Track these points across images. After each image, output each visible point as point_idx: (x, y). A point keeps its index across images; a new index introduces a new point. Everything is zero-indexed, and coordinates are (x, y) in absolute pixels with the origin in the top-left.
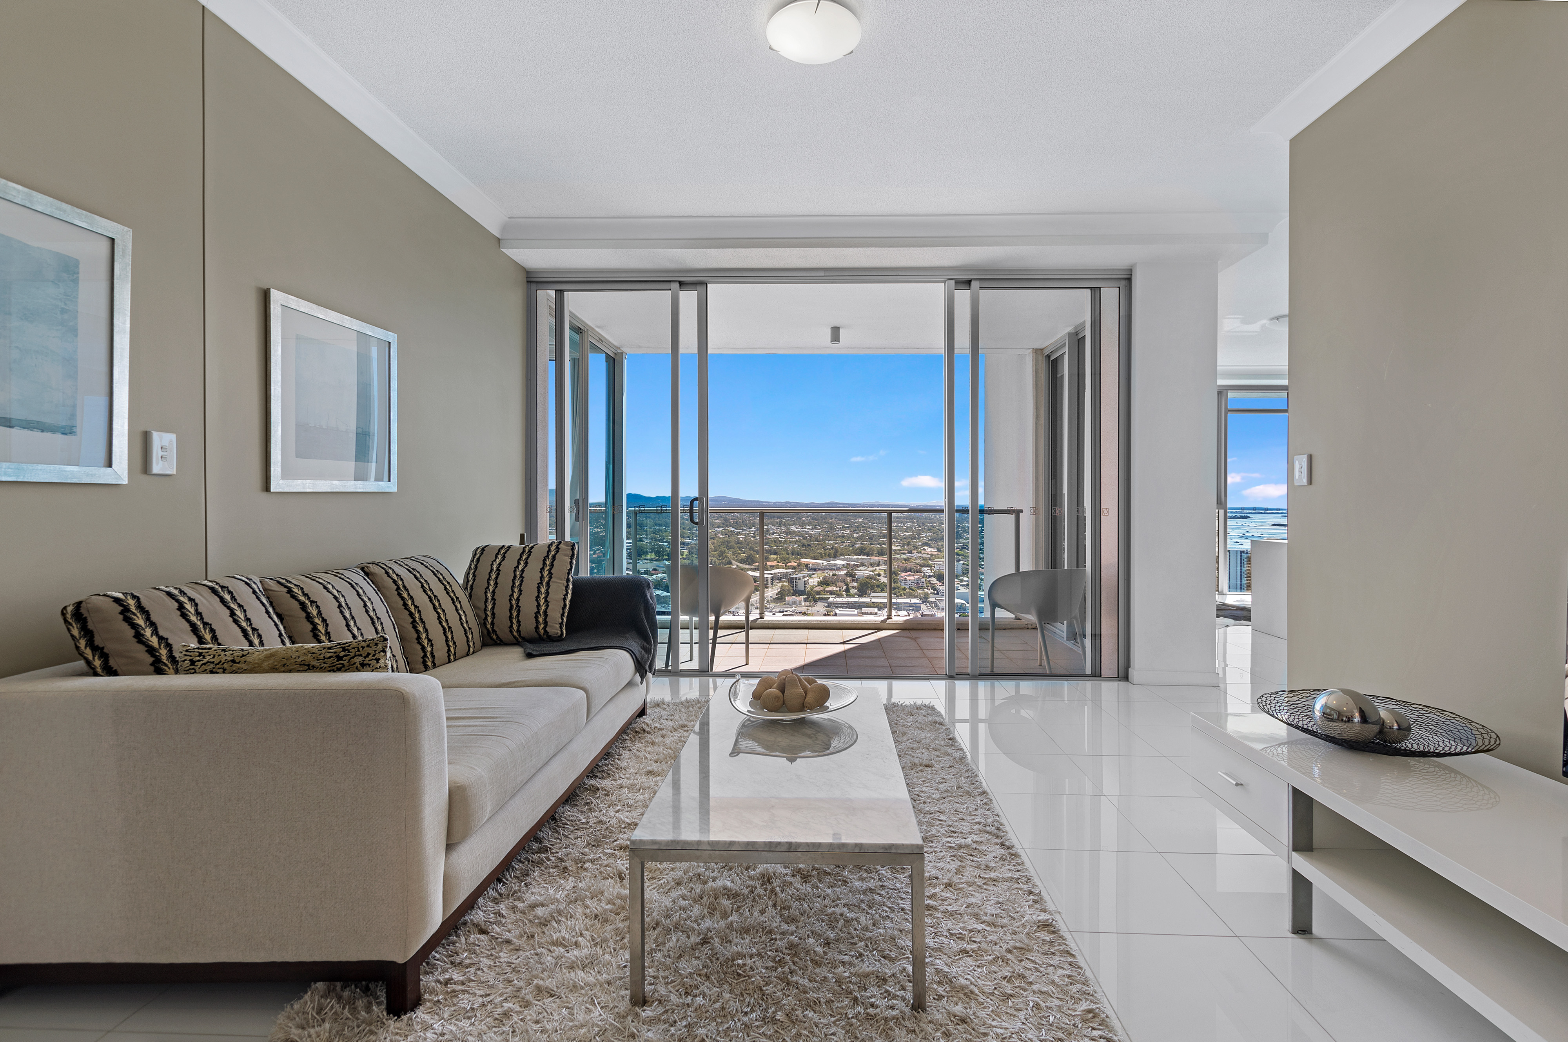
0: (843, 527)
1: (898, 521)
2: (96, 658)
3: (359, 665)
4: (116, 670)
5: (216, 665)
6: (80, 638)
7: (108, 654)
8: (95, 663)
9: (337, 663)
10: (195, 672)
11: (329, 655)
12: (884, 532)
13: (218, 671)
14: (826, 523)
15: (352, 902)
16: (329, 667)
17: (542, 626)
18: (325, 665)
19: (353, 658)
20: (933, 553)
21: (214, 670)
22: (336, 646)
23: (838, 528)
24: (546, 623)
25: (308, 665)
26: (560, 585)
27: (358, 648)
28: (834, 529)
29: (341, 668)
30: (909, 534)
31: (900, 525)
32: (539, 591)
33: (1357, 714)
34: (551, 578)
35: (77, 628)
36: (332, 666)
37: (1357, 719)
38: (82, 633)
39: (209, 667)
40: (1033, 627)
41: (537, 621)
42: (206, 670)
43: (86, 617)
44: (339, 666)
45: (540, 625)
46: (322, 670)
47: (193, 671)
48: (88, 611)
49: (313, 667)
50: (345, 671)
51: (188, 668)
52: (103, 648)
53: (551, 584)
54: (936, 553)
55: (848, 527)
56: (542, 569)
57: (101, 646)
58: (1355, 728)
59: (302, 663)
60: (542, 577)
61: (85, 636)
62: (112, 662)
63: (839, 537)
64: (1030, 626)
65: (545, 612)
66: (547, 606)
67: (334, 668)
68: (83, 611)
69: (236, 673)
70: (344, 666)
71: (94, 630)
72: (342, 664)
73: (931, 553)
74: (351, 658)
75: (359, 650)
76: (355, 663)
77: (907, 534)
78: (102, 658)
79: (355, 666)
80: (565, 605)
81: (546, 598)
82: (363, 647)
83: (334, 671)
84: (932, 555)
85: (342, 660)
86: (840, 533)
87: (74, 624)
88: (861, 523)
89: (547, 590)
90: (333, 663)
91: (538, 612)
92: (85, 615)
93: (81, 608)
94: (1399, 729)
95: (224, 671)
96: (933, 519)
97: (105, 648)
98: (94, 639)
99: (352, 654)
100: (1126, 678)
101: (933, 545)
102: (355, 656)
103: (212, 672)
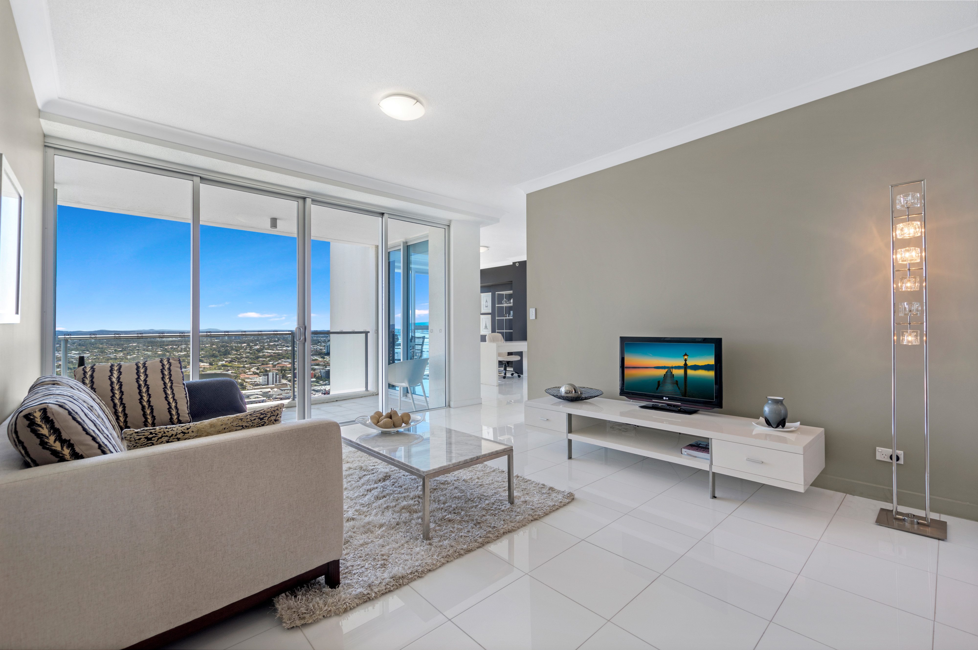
0: (115, 351)
1: (173, 344)
2: (65, 448)
3: (274, 421)
4: (81, 455)
5: (170, 437)
6: (50, 435)
7: (73, 444)
8: (64, 453)
9: (261, 422)
10: (153, 444)
11: (253, 418)
12: (159, 353)
13: (174, 440)
14: (96, 348)
15: (316, 536)
16: (257, 424)
17: (176, 417)
18: (254, 424)
19: (270, 417)
20: (205, 367)
21: (170, 441)
22: (253, 413)
23: (110, 352)
24: (178, 414)
25: (242, 426)
26: (180, 388)
27: (271, 411)
28: (105, 352)
29: (264, 424)
30: (184, 353)
31: (175, 347)
32: (166, 393)
33: (573, 390)
34: (172, 383)
35: (47, 428)
36: (259, 424)
37: (574, 392)
38: (52, 431)
39: (165, 439)
40: (376, 394)
41: (171, 414)
42: (162, 442)
43: (52, 419)
44: (263, 423)
45: (174, 416)
46: (253, 426)
47: (151, 444)
48: (53, 414)
49: (246, 426)
50: (267, 425)
51: (145, 443)
52: (70, 440)
53: (173, 387)
54: (208, 366)
55: (120, 351)
56: (163, 378)
57: (68, 438)
58: (573, 394)
59: (237, 425)
60: (165, 384)
61: (54, 433)
62: (77, 450)
63: (111, 359)
64: (374, 394)
65: (176, 407)
66: (176, 403)
67: (259, 425)
68: (49, 415)
69: (189, 439)
70: (265, 423)
71: (59, 428)
72: (264, 422)
73: (204, 366)
74: (268, 418)
75: (272, 413)
76: (271, 420)
77: (182, 353)
78: (69, 448)
79: (272, 421)
80: (187, 401)
81: (173, 397)
82: (275, 411)
83: (260, 426)
84: (204, 368)
85: (263, 420)
86: (112, 356)
87: (43, 426)
88: (135, 347)
89: (172, 392)
90: (258, 422)
91: (170, 407)
92: (51, 417)
93: (48, 413)
94: (580, 394)
95: (179, 439)
96: (205, 341)
97: (71, 440)
98: (62, 434)
99: (269, 416)
100: (449, 406)
101: (205, 361)
102: (271, 416)
103: (168, 442)
